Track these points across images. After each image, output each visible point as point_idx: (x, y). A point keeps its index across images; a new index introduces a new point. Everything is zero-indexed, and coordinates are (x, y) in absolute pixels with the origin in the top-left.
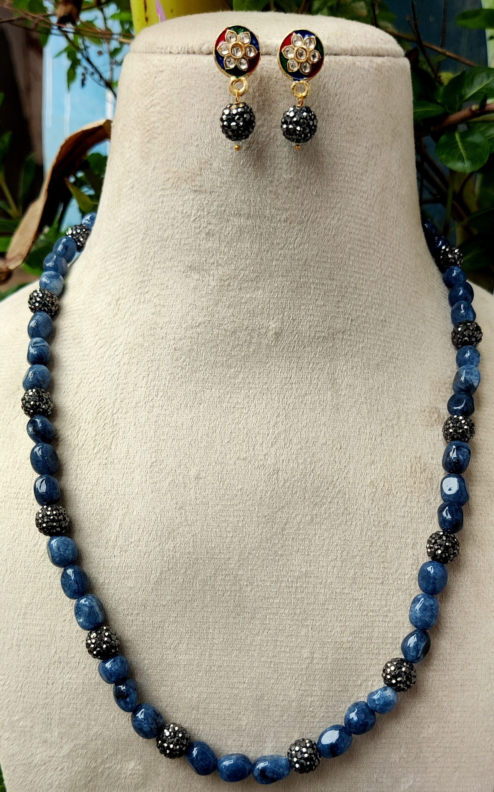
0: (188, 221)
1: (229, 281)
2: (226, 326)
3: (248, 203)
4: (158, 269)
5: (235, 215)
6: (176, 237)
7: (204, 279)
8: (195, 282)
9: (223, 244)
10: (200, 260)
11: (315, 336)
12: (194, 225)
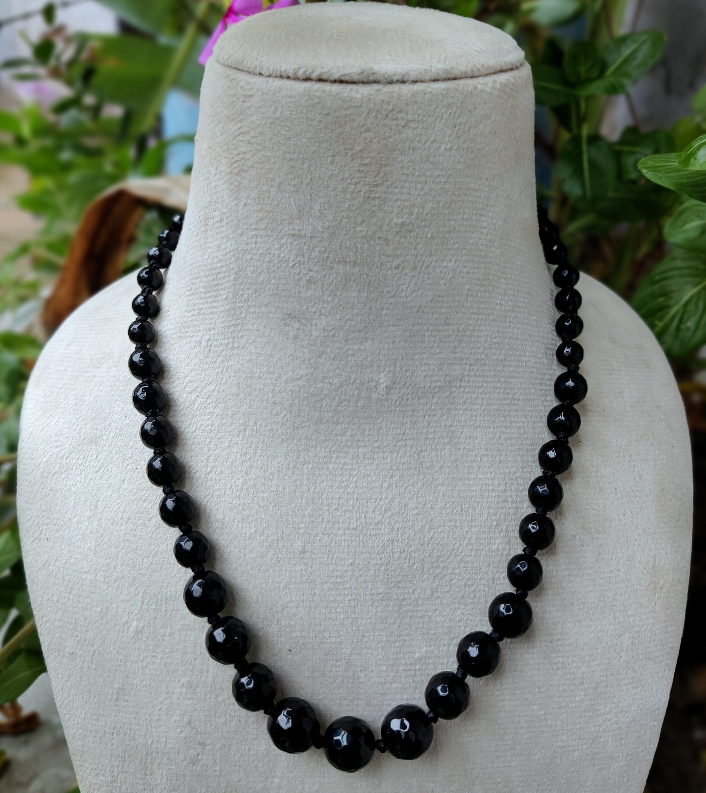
0: (287, 266)
1: (334, 331)
2: (331, 380)
3: (354, 250)
4: (252, 313)
5: (339, 262)
6: (273, 281)
7: (305, 328)
8: (295, 331)
9: (327, 293)
10: (301, 308)
11: (430, 386)
12: (293, 271)
